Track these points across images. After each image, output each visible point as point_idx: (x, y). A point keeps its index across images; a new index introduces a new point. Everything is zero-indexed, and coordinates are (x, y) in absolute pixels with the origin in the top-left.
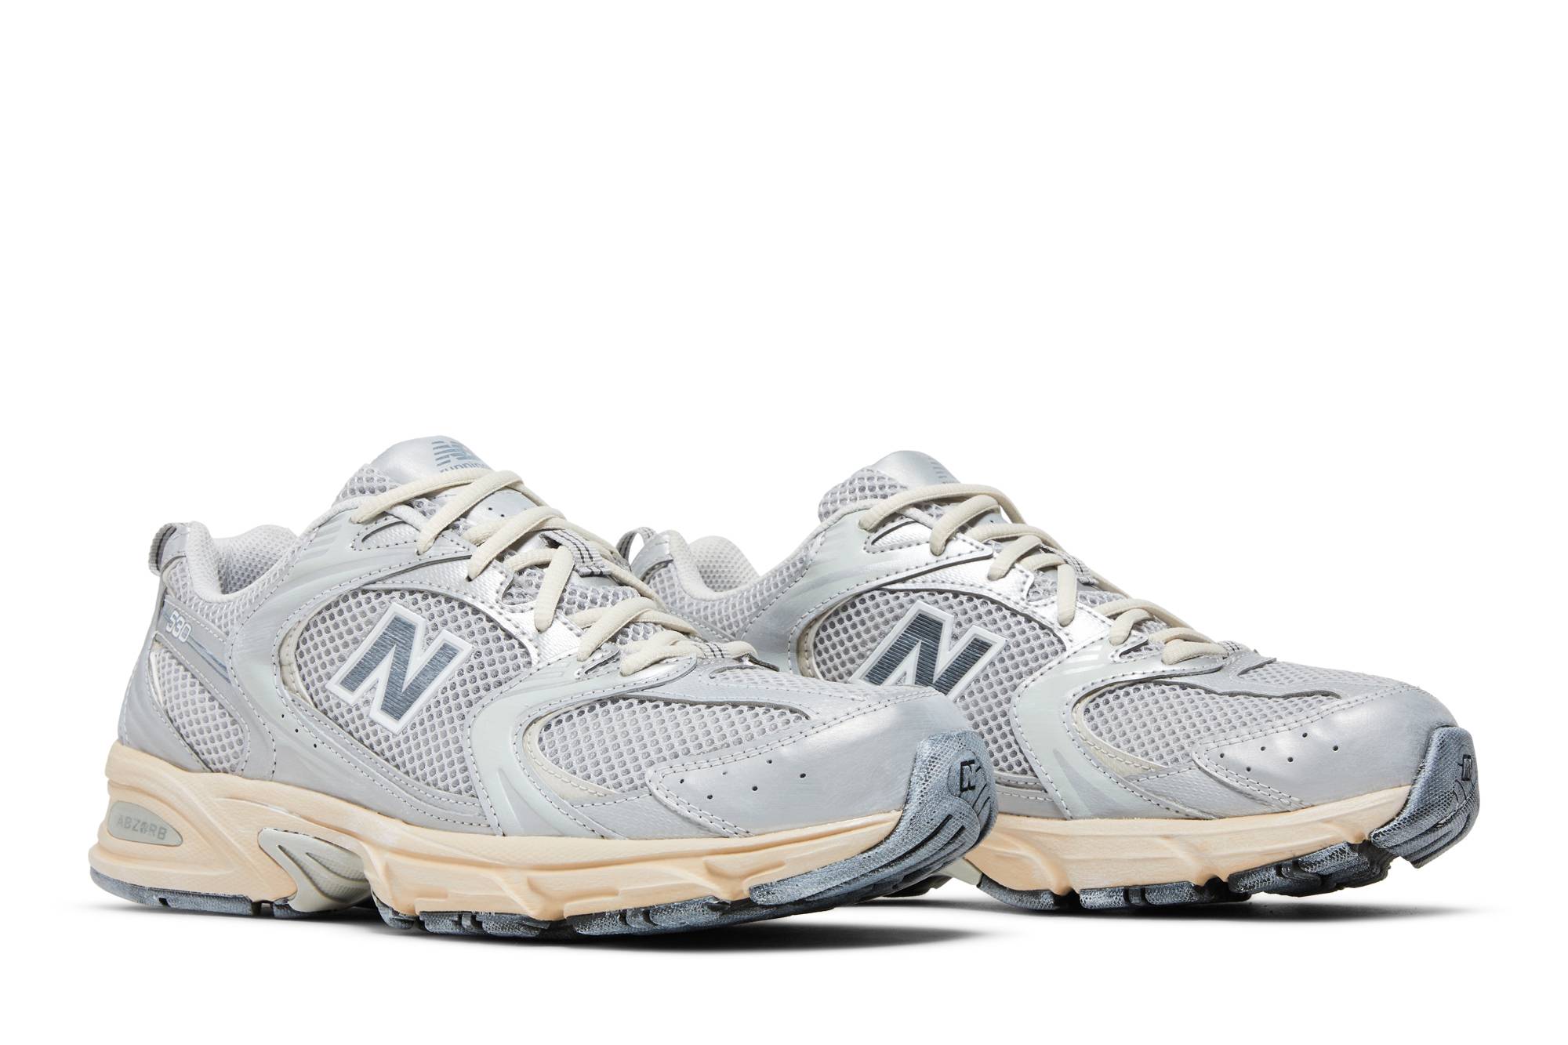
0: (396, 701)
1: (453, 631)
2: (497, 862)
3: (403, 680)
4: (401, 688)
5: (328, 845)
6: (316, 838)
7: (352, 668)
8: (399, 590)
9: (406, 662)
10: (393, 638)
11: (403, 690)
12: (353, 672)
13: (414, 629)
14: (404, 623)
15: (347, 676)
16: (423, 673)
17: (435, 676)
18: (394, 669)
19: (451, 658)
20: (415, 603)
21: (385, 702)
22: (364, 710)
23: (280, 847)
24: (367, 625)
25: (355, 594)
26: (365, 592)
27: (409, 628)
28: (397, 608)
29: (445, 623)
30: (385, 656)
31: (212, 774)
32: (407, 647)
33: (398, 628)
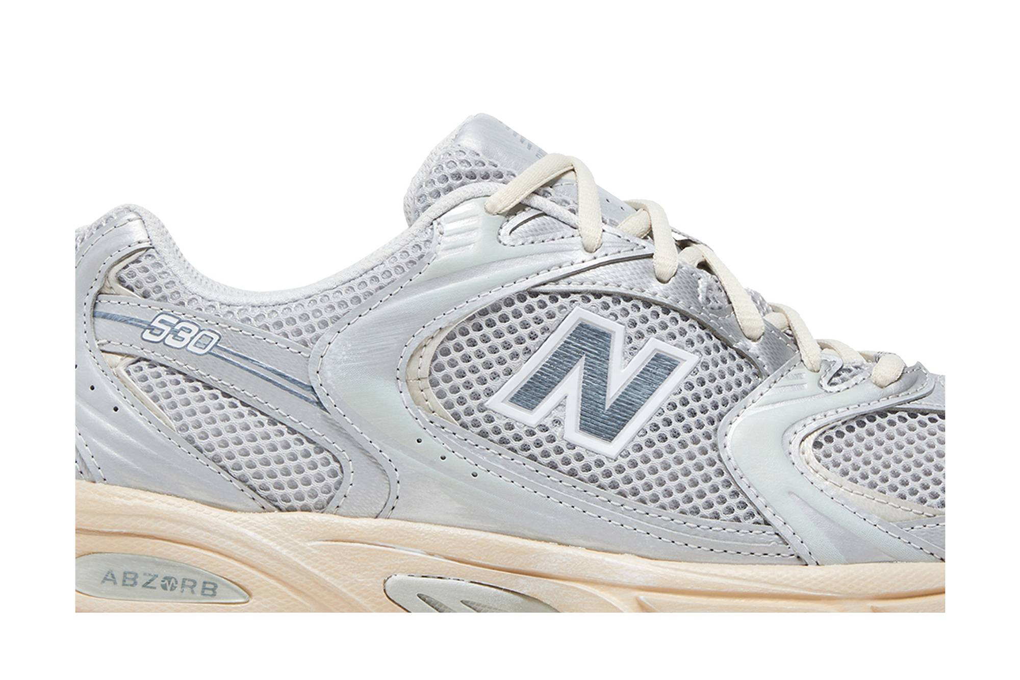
0: (600, 420)
1: (665, 339)
2: (829, 594)
3: (605, 395)
4: (603, 404)
5: (495, 590)
6: (472, 582)
7: (525, 383)
8: (579, 293)
9: (604, 376)
10: (580, 348)
11: (607, 407)
12: (527, 388)
13: (610, 338)
14: (594, 330)
15: (519, 392)
16: (633, 386)
17: (654, 391)
18: (587, 384)
19: (671, 370)
20: (606, 307)
21: (583, 422)
22: (556, 431)
23: (419, 596)
24: (543, 333)
25: (522, 297)
26: (535, 295)
27: (602, 337)
28: (580, 313)
29: (652, 330)
30: (571, 368)
31: (281, 513)
32: (603, 356)
33: (586, 336)
